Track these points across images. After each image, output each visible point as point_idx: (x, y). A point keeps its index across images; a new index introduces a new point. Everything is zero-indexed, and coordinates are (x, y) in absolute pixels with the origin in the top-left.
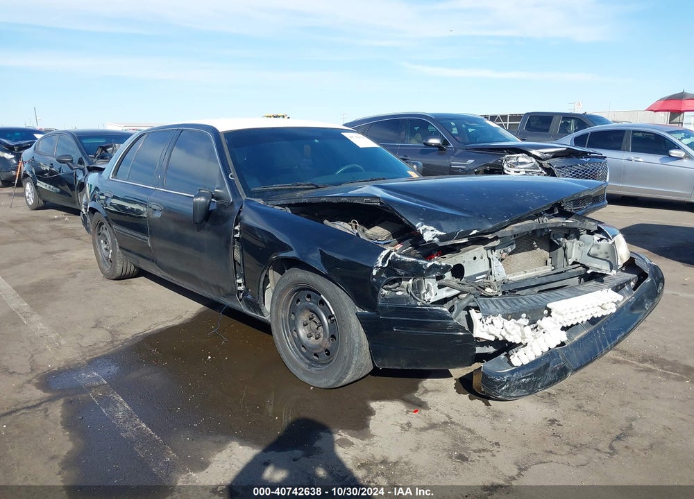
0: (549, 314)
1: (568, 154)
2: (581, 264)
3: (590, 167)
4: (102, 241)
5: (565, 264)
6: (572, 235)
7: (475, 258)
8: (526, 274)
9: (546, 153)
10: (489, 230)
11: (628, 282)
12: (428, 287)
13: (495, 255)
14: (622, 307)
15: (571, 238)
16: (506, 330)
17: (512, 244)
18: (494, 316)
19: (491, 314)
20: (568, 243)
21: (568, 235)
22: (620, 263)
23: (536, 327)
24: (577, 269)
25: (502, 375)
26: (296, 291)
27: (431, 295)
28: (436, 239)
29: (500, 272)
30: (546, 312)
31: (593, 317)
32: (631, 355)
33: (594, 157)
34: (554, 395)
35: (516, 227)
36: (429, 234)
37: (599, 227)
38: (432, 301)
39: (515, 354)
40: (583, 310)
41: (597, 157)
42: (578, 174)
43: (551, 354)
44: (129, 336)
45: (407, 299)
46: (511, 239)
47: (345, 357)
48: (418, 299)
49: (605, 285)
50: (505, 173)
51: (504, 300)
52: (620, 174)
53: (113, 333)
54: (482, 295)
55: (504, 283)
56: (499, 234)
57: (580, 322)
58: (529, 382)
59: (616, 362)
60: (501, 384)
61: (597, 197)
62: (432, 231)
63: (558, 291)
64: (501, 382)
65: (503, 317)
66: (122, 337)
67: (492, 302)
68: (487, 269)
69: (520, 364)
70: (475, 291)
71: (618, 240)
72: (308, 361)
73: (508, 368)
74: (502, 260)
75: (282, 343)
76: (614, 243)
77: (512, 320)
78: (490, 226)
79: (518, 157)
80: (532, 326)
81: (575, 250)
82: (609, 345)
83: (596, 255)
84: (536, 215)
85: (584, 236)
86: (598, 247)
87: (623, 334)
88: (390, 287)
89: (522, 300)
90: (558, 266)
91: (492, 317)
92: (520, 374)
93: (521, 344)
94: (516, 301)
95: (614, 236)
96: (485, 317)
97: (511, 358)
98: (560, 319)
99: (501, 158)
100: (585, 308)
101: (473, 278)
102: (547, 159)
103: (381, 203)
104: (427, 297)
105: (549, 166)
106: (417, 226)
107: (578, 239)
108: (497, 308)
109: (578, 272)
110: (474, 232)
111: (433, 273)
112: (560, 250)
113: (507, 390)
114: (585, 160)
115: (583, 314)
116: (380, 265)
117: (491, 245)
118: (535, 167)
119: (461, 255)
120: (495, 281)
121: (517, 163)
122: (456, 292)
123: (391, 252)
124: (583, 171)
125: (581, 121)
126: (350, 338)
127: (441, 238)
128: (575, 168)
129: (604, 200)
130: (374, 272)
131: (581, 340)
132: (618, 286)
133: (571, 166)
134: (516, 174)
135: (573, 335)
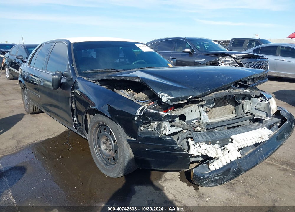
0: (232, 142)
1: (250, 57)
2: (251, 113)
3: (260, 63)
4: (25, 96)
5: (243, 113)
6: (247, 98)
7: (192, 111)
8: (221, 119)
9: (239, 56)
10: (199, 96)
11: (276, 123)
12: (165, 127)
13: (203, 109)
14: (272, 137)
15: (246, 100)
16: (207, 150)
17: (213, 103)
18: (201, 142)
19: (199, 141)
20: (244, 102)
21: (245, 98)
22: (272, 113)
23: (224, 148)
24: (249, 116)
25: (204, 175)
26: (100, 126)
27: (167, 131)
28: (169, 101)
29: (206, 118)
30: (230, 140)
31: (256, 143)
32: (276, 161)
33: (262, 58)
34: (233, 184)
35: (215, 94)
36: (165, 98)
37: (261, 94)
38: (167, 134)
39: (212, 163)
40: (250, 139)
41: (264, 58)
42: (254, 66)
43: (232, 163)
44: (25, 144)
45: (153, 133)
46: (213, 100)
47: (121, 163)
48: (159, 133)
49: (264, 125)
50: (219, 65)
51: (207, 134)
52: (275, 66)
53: (18, 142)
54: (195, 131)
55: (208, 124)
56: (203, 98)
57: (249, 145)
58: (219, 179)
59: (268, 164)
60: (203, 180)
61: (263, 77)
62: (167, 96)
63: (238, 128)
64: (203, 179)
65: (206, 143)
66: (22, 144)
67: (201, 135)
68: (199, 117)
69: (214, 169)
70: (191, 129)
71: (271, 101)
72: (106, 162)
73: (208, 171)
74: (207, 112)
75: (94, 152)
76: (269, 103)
77: (211, 145)
78: (199, 94)
79: (226, 58)
80: (222, 148)
81: (248, 106)
82: (264, 158)
83: (260, 109)
84: (227, 87)
85: (253, 99)
86: (260, 105)
87: (272, 151)
88: (145, 126)
89: (217, 134)
90: (239, 114)
91: (200, 143)
92: (214, 174)
93: (215, 158)
94: (214, 134)
95: (269, 99)
96: (196, 143)
97: (209, 166)
98: (237, 144)
99: (218, 58)
100: (252, 138)
101: (190, 122)
102: (239, 59)
103: (140, 81)
104: (164, 132)
105: (240, 62)
106: (158, 94)
107: (250, 100)
108: (203, 138)
109: (249, 117)
110: (190, 97)
111: (167, 119)
112: (240, 106)
113: (207, 183)
114: (258, 59)
115: (251, 141)
116: (138, 114)
117: (201, 103)
118: (234, 63)
119: (184, 109)
120: (203, 123)
121: (225, 61)
122: (180, 129)
123: (145, 107)
124: (257, 65)
125: (258, 42)
126: (123, 153)
127: (172, 101)
128: (253, 63)
129: (266, 79)
130: (136, 118)
131: (249, 155)
132: (270, 125)
133: (251, 62)
134: (225, 66)
135: (245, 152)
